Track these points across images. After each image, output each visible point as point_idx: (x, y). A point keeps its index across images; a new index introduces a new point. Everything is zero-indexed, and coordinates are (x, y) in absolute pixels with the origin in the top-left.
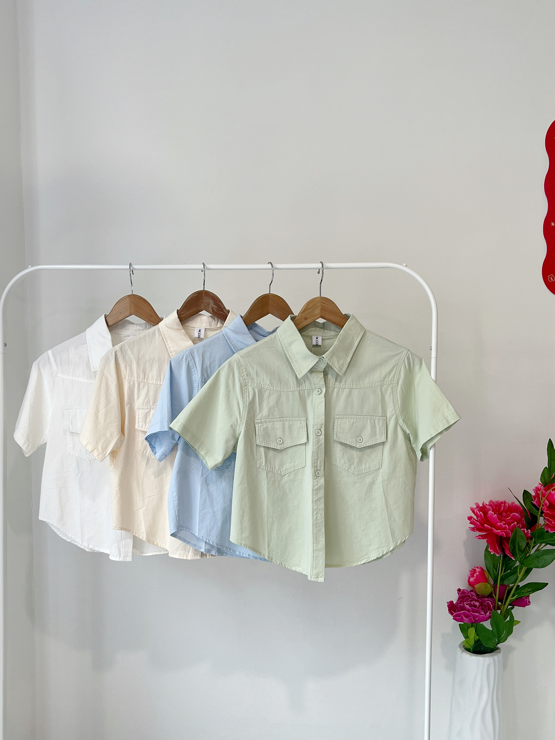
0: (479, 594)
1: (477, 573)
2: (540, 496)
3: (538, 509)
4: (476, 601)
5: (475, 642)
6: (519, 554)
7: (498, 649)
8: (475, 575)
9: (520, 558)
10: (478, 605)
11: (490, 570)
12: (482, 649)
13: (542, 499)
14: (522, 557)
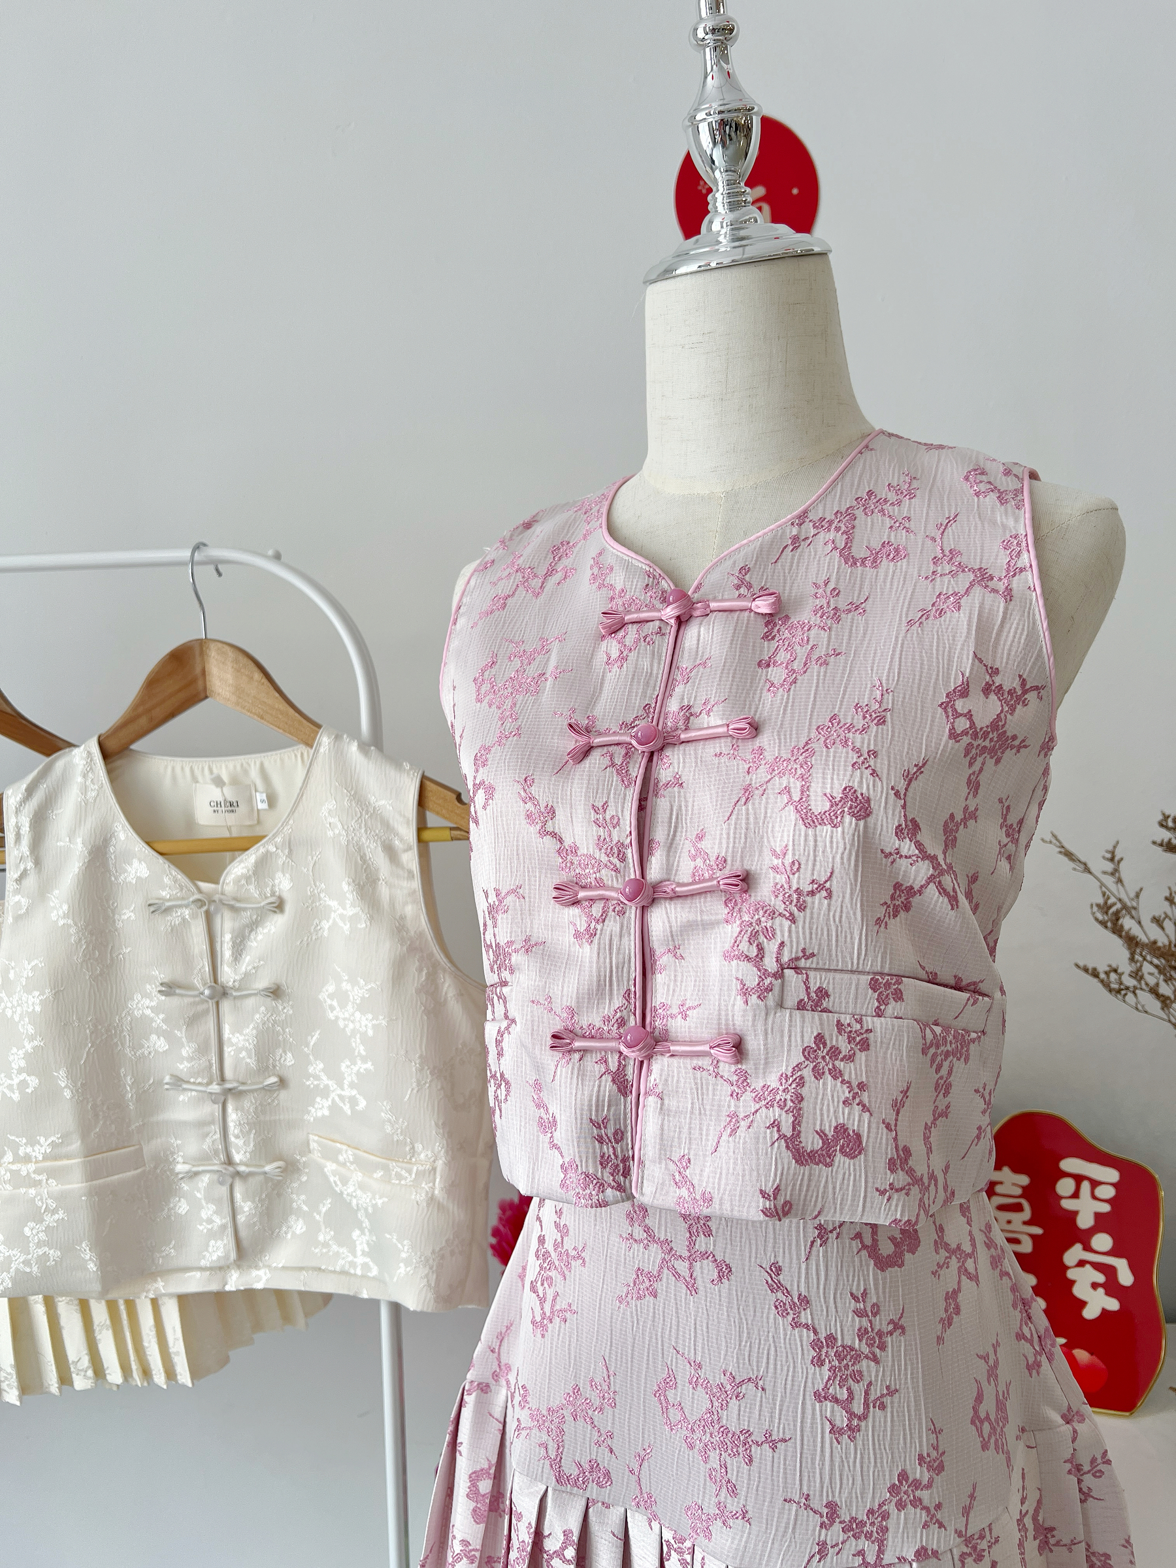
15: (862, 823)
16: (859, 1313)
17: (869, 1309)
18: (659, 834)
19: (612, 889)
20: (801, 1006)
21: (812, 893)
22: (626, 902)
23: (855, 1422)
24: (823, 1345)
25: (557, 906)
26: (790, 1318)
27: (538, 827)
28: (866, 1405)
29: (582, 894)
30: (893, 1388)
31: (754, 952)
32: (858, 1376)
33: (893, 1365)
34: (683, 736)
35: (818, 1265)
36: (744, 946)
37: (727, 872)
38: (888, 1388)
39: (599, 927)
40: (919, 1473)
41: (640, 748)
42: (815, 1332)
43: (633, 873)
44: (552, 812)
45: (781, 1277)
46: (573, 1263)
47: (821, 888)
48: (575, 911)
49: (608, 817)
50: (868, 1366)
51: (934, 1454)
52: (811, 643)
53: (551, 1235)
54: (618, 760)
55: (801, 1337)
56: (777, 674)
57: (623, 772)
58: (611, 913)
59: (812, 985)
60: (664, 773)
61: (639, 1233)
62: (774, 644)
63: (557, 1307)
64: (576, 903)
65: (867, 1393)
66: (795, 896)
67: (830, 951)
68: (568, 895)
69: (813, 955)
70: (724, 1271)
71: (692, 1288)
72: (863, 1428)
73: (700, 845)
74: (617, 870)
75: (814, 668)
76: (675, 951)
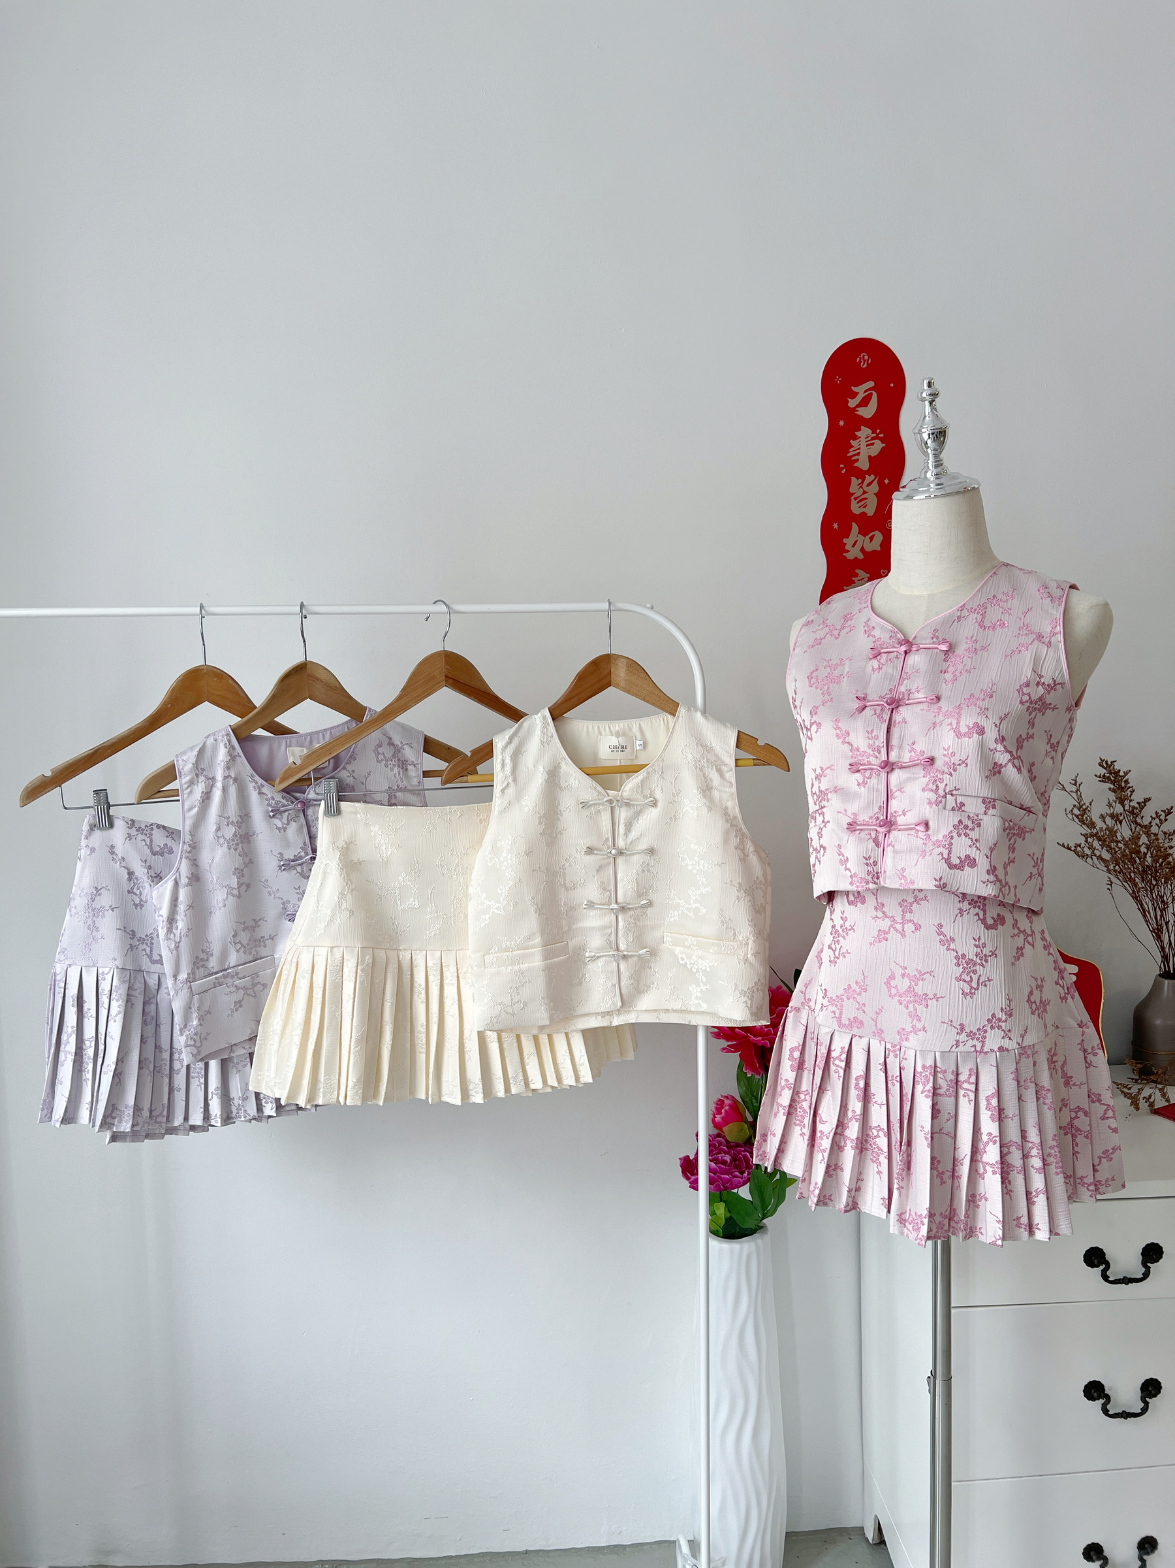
0: (730, 1142)
1: (727, 1108)
4: (725, 1153)
5: (726, 1220)
7: (762, 1227)
8: (723, 1111)
10: (729, 1161)
11: (747, 1100)
12: (738, 1229)
15: (981, 737)
16: (977, 946)
17: (981, 945)
18: (894, 741)
19: (874, 765)
20: (953, 809)
21: (959, 765)
22: (881, 770)
23: (973, 991)
24: (960, 958)
25: (850, 773)
26: (946, 946)
27: (841, 740)
28: (978, 984)
29: (861, 768)
30: (990, 978)
31: (934, 787)
32: (975, 972)
33: (991, 969)
34: (907, 702)
35: (959, 925)
36: (931, 786)
37: (924, 757)
38: (988, 978)
39: (868, 780)
40: (1000, 1015)
41: (888, 707)
42: (957, 952)
43: (884, 757)
44: (848, 734)
45: (942, 929)
46: (849, 932)
47: (963, 762)
48: (858, 775)
49: (873, 736)
50: (980, 968)
51: (1008, 1009)
52: (964, 663)
53: (838, 922)
54: (878, 712)
55: (950, 954)
56: (948, 676)
57: (880, 717)
58: (874, 775)
59: (958, 801)
60: (897, 717)
61: (880, 914)
62: (948, 663)
63: (841, 952)
64: (858, 771)
65: (979, 979)
66: (952, 766)
67: (966, 788)
68: (855, 768)
69: (959, 789)
70: (918, 927)
71: (903, 935)
72: (976, 994)
73: (914, 746)
74: (877, 757)
75: (965, 674)
76: (901, 790)
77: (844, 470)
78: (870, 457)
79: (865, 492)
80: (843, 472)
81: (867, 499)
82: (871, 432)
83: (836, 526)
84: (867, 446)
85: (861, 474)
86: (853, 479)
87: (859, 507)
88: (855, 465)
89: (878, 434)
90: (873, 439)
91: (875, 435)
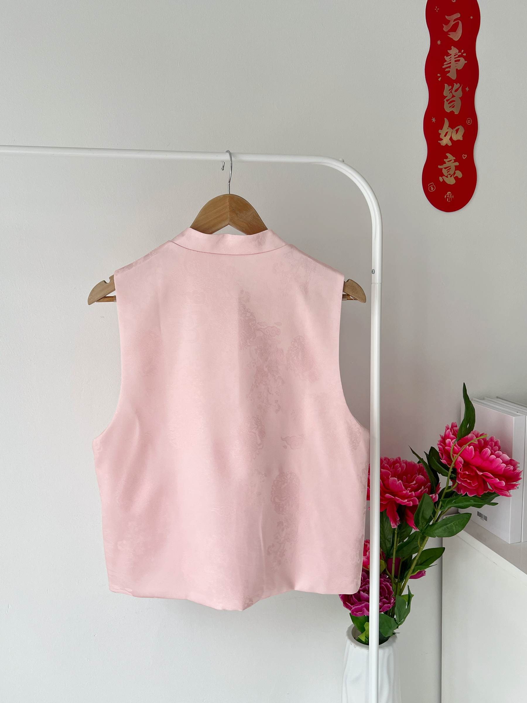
2: (451, 453)
3: (448, 469)
6: (421, 522)
7: (393, 634)
9: (423, 527)
13: (453, 456)
14: (424, 526)
77: (440, 78)
78: (457, 70)
79: (453, 96)
80: (440, 79)
81: (454, 101)
82: (458, 51)
83: (434, 120)
84: (456, 61)
85: (451, 82)
86: (446, 85)
87: (450, 107)
88: (448, 75)
89: (462, 53)
90: (459, 56)
91: (460, 54)
